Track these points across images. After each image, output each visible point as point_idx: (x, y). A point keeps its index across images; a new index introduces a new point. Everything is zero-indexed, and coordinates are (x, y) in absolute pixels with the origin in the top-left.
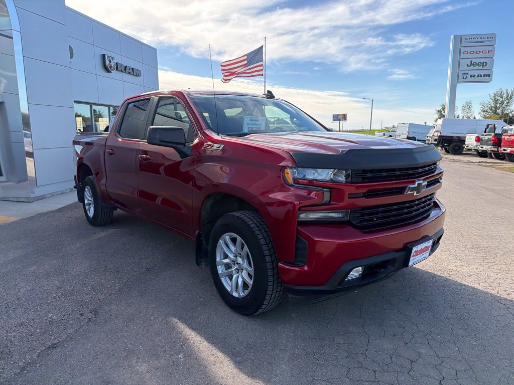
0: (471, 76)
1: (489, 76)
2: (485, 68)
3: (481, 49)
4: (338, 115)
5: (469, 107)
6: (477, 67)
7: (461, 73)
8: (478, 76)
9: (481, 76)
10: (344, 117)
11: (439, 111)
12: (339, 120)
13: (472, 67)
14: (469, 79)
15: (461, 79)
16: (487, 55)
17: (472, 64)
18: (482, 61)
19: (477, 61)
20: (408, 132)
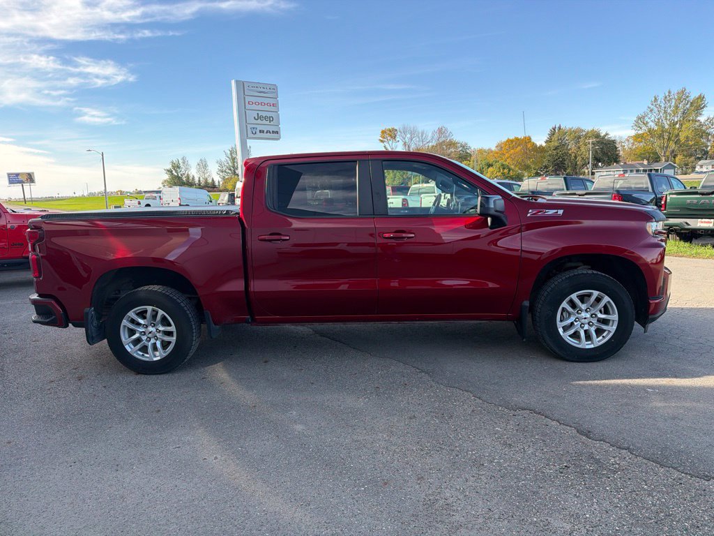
0: (260, 131)
1: (277, 132)
2: (272, 123)
3: (266, 101)
4: (17, 175)
5: (205, 166)
6: (264, 122)
7: (249, 126)
8: (267, 132)
9: (270, 133)
10: (30, 178)
11: (168, 171)
12: (21, 182)
13: (259, 121)
14: (259, 135)
15: (250, 135)
16: (272, 108)
17: (259, 117)
18: (269, 114)
19: (264, 114)
20: (180, 199)
